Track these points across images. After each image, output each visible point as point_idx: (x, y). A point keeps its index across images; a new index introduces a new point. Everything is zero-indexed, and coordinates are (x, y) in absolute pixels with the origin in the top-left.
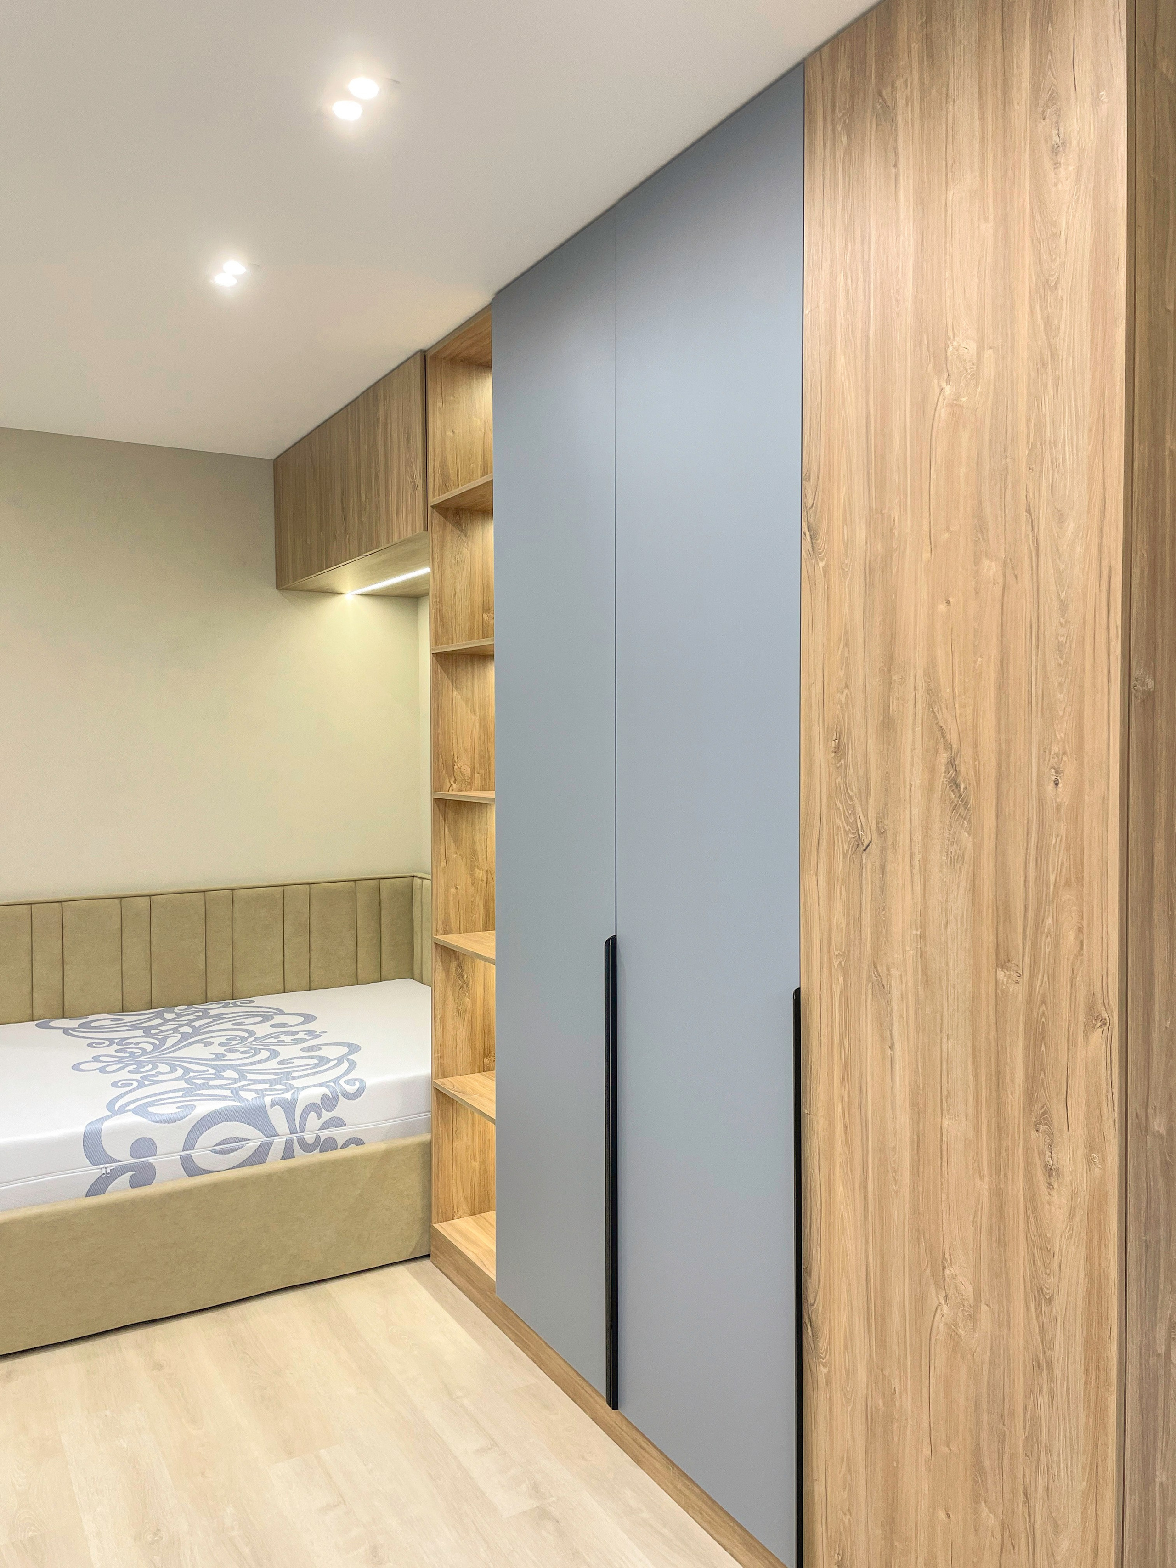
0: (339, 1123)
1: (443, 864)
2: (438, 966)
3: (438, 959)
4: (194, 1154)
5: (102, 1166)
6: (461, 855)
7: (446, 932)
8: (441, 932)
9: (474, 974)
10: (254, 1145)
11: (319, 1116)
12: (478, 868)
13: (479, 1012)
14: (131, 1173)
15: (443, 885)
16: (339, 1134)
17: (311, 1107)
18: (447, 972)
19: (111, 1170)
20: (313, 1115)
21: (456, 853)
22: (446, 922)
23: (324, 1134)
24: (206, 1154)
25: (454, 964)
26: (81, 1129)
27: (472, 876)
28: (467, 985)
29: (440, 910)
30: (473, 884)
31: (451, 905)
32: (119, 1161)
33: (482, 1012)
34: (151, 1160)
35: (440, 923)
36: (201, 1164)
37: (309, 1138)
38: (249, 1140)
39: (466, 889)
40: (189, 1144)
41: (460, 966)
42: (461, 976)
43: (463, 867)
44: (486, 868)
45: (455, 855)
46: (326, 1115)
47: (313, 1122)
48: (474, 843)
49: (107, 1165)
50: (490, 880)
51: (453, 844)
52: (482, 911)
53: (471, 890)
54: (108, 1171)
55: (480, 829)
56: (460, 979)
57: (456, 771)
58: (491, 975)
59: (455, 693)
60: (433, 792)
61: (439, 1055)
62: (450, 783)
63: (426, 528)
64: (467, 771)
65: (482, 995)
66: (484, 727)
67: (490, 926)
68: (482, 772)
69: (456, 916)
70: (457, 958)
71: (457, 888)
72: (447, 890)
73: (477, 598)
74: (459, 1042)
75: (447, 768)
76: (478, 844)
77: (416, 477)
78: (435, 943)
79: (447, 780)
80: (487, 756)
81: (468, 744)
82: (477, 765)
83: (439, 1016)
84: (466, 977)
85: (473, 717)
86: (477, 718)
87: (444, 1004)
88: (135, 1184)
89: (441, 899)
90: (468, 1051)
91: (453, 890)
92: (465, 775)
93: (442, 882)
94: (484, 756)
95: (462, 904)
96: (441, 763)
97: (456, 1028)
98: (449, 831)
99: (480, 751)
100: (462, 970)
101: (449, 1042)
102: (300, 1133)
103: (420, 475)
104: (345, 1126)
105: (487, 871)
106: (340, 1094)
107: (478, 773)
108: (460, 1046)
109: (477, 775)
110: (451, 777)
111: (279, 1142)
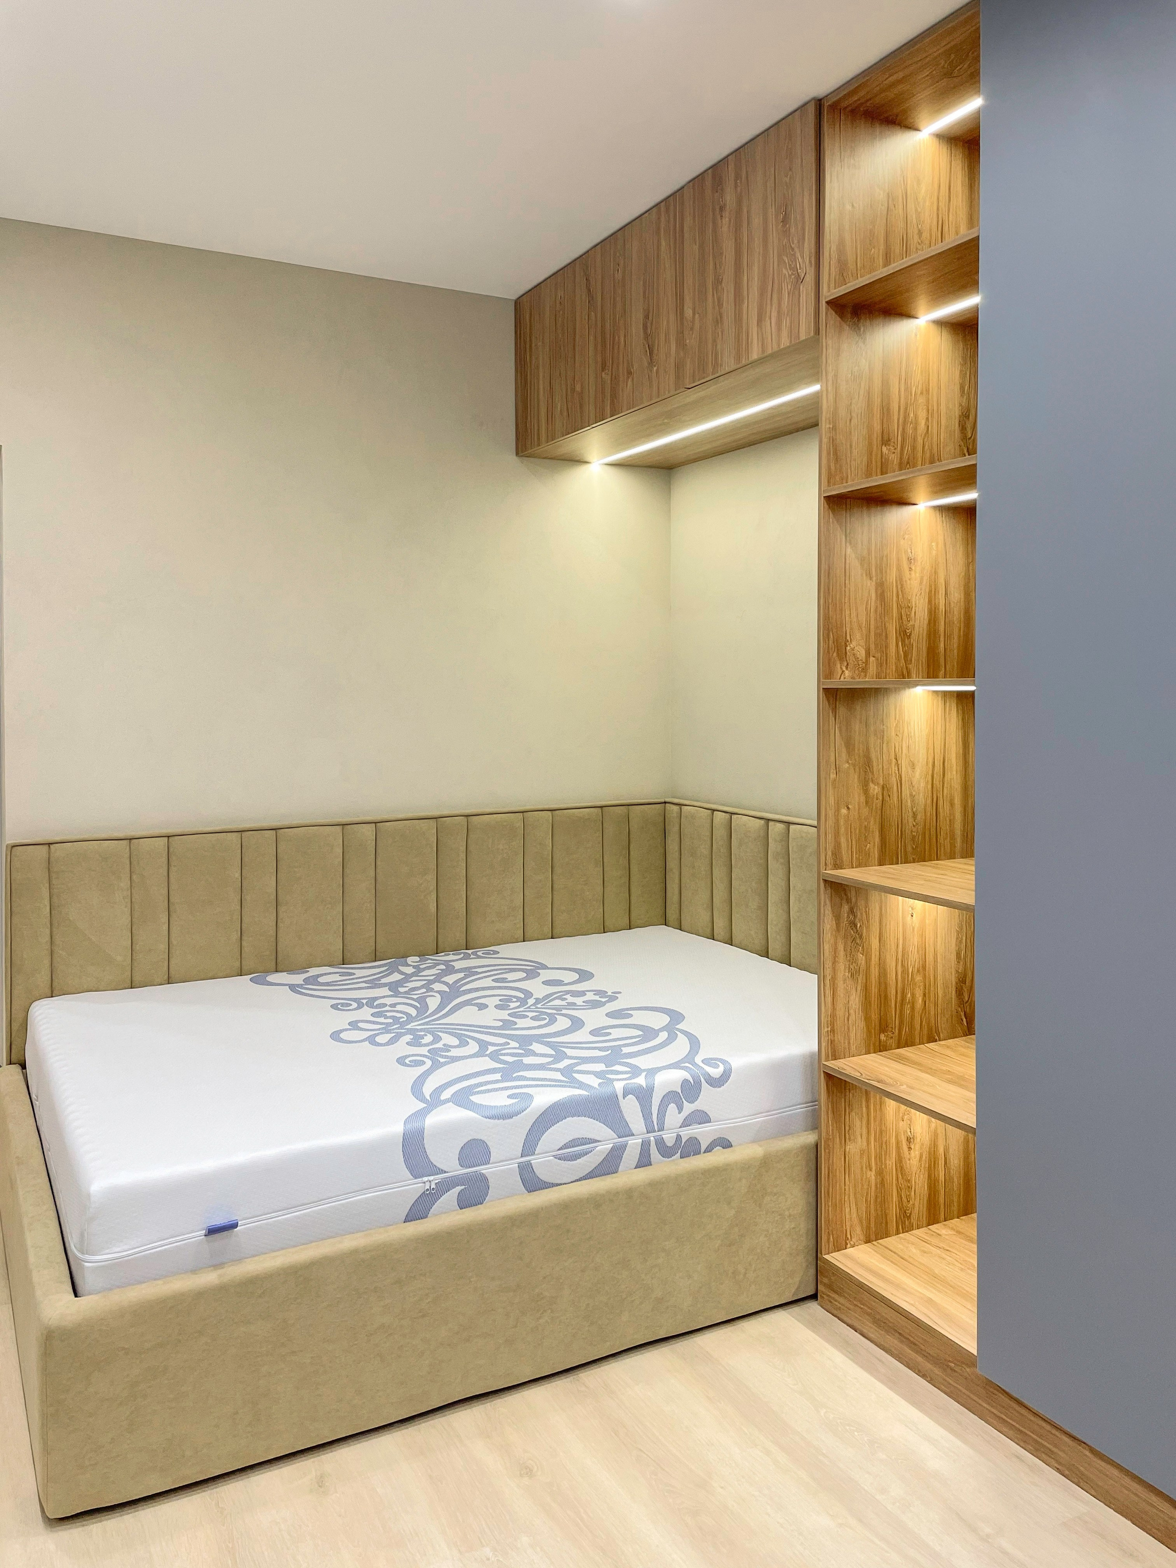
0: (702, 1118)
1: (833, 776)
2: (827, 912)
3: (828, 902)
4: (535, 1161)
5: (425, 1179)
6: (854, 765)
7: (837, 866)
8: (830, 867)
10: (604, 1148)
11: (680, 1109)
12: (872, 783)
13: (874, 972)
14: (459, 1188)
15: (833, 804)
16: (704, 1133)
17: (671, 1097)
18: (837, 918)
19: (436, 1183)
20: (672, 1107)
21: (848, 762)
22: (836, 853)
23: (686, 1133)
24: (548, 1161)
25: (846, 908)
26: (398, 1128)
27: (866, 792)
28: (861, 937)
29: (830, 837)
30: (867, 803)
31: (842, 830)
32: (445, 1172)
33: (877, 974)
34: (484, 1170)
35: (829, 853)
36: (543, 1174)
37: (669, 1138)
38: (600, 1141)
39: (859, 809)
40: (529, 1148)
41: (852, 911)
42: (853, 924)
43: (856, 780)
44: (881, 782)
45: (847, 765)
46: (688, 1108)
47: (674, 1117)
48: (868, 749)
49: (431, 1178)
50: (887, 798)
51: (844, 750)
52: (877, 840)
53: (865, 811)
54: (433, 1186)
55: (875, 731)
56: (852, 929)
57: (848, 653)
58: (888, 923)
59: (849, 550)
60: (822, 680)
61: (829, 1029)
62: (841, 668)
63: (817, 331)
64: (861, 653)
65: (878, 949)
66: (882, 596)
67: (887, 858)
68: (878, 655)
69: (848, 846)
70: (848, 901)
71: (848, 808)
72: (838, 810)
73: (875, 425)
74: (852, 1011)
75: (838, 650)
76: (872, 750)
77: (801, 266)
78: (825, 881)
79: (838, 666)
80: (884, 634)
81: (863, 618)
82: (872, 646)
83: (828, 978)
84: (858, 926)
85: (869, 582)
86: (874, 583)
87: (834, 962)
88: (464, 1203)
89: (831, 822)
90: (862, 1024)
91: (844, 811)
92: (858, 658)
93: (832, 800)
94: (880, 635)
95: (855, 830)
96: (831, 642)
97: (848, 994)
98: (840, 731)
99: (877, 628)
100: (855, 917)
101: (840, 1012)
102: (658, 1131)
103: (810, 262)
104: (710, 1122)
105: (883, 788)
106: (702, 1080)
107: (874, 657)
108: (852, 1018)
109: (872, 659)
110: (841, 660)
111: (634, 1143)
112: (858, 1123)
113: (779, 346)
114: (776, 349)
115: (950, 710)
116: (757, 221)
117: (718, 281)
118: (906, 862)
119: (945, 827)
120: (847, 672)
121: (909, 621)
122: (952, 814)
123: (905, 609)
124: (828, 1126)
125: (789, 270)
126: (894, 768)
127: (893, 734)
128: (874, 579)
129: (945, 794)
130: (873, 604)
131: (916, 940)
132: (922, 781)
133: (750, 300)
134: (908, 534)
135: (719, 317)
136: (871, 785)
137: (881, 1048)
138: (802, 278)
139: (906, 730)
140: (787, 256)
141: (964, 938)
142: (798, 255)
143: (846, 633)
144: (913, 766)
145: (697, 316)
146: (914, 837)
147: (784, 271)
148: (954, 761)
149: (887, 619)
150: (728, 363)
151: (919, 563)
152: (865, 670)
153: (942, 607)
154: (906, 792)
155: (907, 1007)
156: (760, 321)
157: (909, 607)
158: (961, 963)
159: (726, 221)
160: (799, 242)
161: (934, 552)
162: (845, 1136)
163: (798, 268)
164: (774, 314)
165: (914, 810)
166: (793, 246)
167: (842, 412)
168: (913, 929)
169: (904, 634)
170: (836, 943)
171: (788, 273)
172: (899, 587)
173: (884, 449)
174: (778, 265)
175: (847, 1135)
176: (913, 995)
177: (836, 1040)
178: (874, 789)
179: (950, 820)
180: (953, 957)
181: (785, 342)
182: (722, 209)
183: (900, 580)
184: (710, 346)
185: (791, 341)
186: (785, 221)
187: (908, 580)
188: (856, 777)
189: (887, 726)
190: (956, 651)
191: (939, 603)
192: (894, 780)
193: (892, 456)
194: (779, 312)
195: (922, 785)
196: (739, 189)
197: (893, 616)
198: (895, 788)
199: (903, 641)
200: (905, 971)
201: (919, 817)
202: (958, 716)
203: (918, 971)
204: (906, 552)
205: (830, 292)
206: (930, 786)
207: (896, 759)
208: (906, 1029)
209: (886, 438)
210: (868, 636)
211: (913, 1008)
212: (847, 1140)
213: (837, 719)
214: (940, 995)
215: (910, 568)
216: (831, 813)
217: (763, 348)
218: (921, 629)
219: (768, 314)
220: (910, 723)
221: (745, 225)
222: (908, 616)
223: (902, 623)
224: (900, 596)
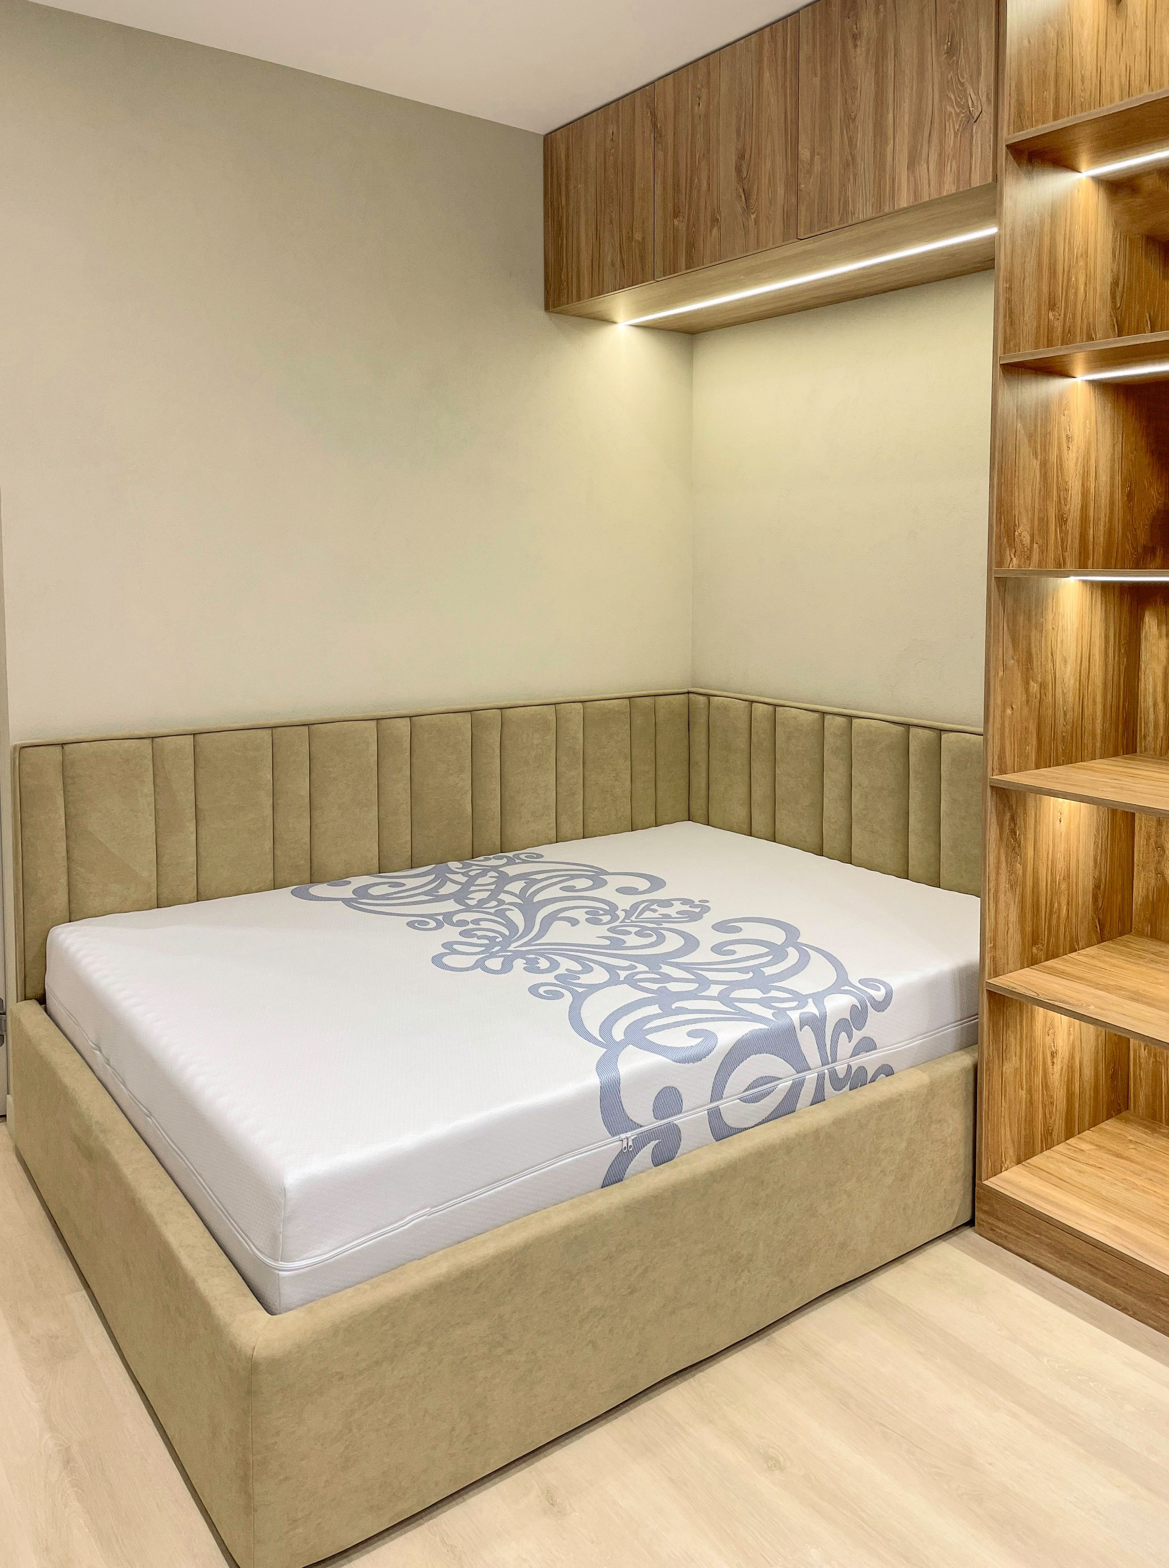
0: (868, 1045)
1: (1001, 673)
2: (992, 820)
3: (994, 811)
4: (723, 1105)
5: (623, 1136)
6: (1018, 662)
7: (1002, 771)
8: (996, 772)
9: (1026, 831)
10: (784, 1085)
11: (850, 1037)
12: (1033, 681)
13: (1030, 882)
14: (654, 1143)
15: (1000, 704)
16: (870, 1061)
17: (843, 1026)
18: (1001, 826)
19: (633, 1140)
20: (843, 1035)
21: (1013, 658)
22: (1002, 757)
23: (856, 1063)
24: (735, 1104)
25: (1008, 816)
26: (594, 1081)
27: (1027, 690)
28: (1019, 846)
30: (1027, 701)
31: (1007, 732)
32: (641, 1126)
33: (1031, 885)
34: (678, 1120)
35: (996, 758)
36: (731, 1121)
37: (841, 1069)
38: (781, 1079)
39: (1021, 709)
40: (717, 1093)
41: (1013, 819)
42: (1013, 832)
43: (1020, 678)
44: (1039, 680)
45: (1012, 662)
46: (857, 1035)
47: (845, 1047)
48: (1030, 644)
49: (629, 1134)
50: (1043, 697)
51: (1011, 645)
52: (1035, 742)
53: (1026, 711)
54: (630, 1143)
55: (1036, 623)
56: (1012, 838)
57: (1016, 539)
58: (1041, 830)
59: (1019, 425)
60: (994, 568)
61: (992, 945)
62: (1010, 556)
63: (995, 178)
64: (1027, 539)
65: (1032, 858)
66: (1045, 476)
67: (1042, 763)
68: (1040, 542)
69: (1011, 750)
70: (1010, 807)
71: (1012, 708)
72: (1004, 711)
73: (1044, 287)
74: (1010, 925)
75: (1008, 535)
76: (1033, 645)
77: (975, 104)
78: (992, 787)
79: (1008, 552)
80: (1045, 520)
81: (1029, 500)
82: (1036, 532)
83: (992, 891)
84: (1018, 834)
85: (1035, 461)
86: (1039, 463)
87: (998, 874)
88: (661, 1159)
89: (998, 725)
90: (1018, 937)
91: (1009, 711)
92: (1024, 545)
93: (999, 702)
94: (1043, 519)
95: (1017, 731)
96: (1002, 527)
97: (1007, 906)
98: (1008, 626)
99: (1040, 511)
100: (1015, 824)
101: (1001, 927)
102: (832, 1063)
103: (988, 99)
104: (876, 1049)
105: (1041, 684)
106: (869, 1004)
107: (1037, 543)
108: (1011, 931)
109: (1035, 546)
110: (1010, 546)
111: (811, 1077)
112: (1012, 1040)
113: (940, 193)
114: (935, 196)
115: (1096, 601)
116: (909, 51)
117: (849, 119)
118: (1058, 765)
119: (1088, 726)
120: (1014, 559)
121: (1066, 505)
122: (1094, 712)
123: (1063, 490)
124: (989, 1048)
125: (956, 108)
126: (1050, 665)
127: (1050, 628)
128: (1039, 457)
129: (1089, 692)
130: (1038, 486)
131: (1063, 846)
132: (1072, 677)
133: (897, 140)
134: (1068, 410)
135: (850, 158)
136: (1032, 683)
137: (1033, 962)
138: (975, 118)
139: (1060, 624)
140: (954, 94)
141: (1100, 842)
142: (970, 91)
143: (1015, 517)
144: (1066, 662)
145: (817, 157)
146: (1064, 737)
147: (949, 109)
148: (1097, 657)
149: (1048, 503)
150: (863, 209)
151: (1076, 441)
152: (1029, 558)
153: (1092, 490)
154: (1059, 691)
155: (1055, 916)
156: (912, 164)
157: (1066, 490)
158: (1097, 868)
159: (861, 50)
160: (971, 76)
161: (1088, 431)
162: (1003, 1056)
163: (970, 106)
164: (934, 157)
165: (1065, 708)
166: (962, 81)
167: (1017, 271)
168: (1061, 834)
169: (1062, 520)
170: (999, 853)
171: (955, 111)
172: (1059, 468)
173: (1051, 314)
174: (940, 101)
175: (1004, 1055)
176: (1059, 903)
177: (997, 956)
178: (1034, 686)
179: (1093, 720)
180: (1091, 863)
181: (949, 188)
182: (855, 37)
183: (1060, 458)
184: (836, 190)
185: (958, 187)
186: (951, 52)
187: (1066, 459)
188: (1020, 674)
189: (1045, 619)
190: (1102, 539)
191: (1090, 486)
192: (1049, 678)
193: (1057, 323)
194: (940, 155)
195: (1072, 682)
196: (882, 15)
197: (1053, 499)
198: (1050, 685)
199: (1061, 526)
200: (1053, 881)
201: (1068, 717)
202: (1101, 608)
203: (1064, 879)
204: (1065, 429)
205: (1009, 135)
206: (1078, 683)
207: (1052, 655)
208: (1053, 940)
209: (1052, 303)
210: (1032, 521)
211: (1059, 917)
212: (1004, 1060)
213: (1005, 612)
214: (1080, 903)
215: (1068, 447)
216: (998, 713)
217: (916, 193)
218: (1075, 515)
219: (924, 156)
220: (1064, 616)
221: (891, 55)
222: (1065, 499)
223: (1061, 507)
224: (1060, 479)
